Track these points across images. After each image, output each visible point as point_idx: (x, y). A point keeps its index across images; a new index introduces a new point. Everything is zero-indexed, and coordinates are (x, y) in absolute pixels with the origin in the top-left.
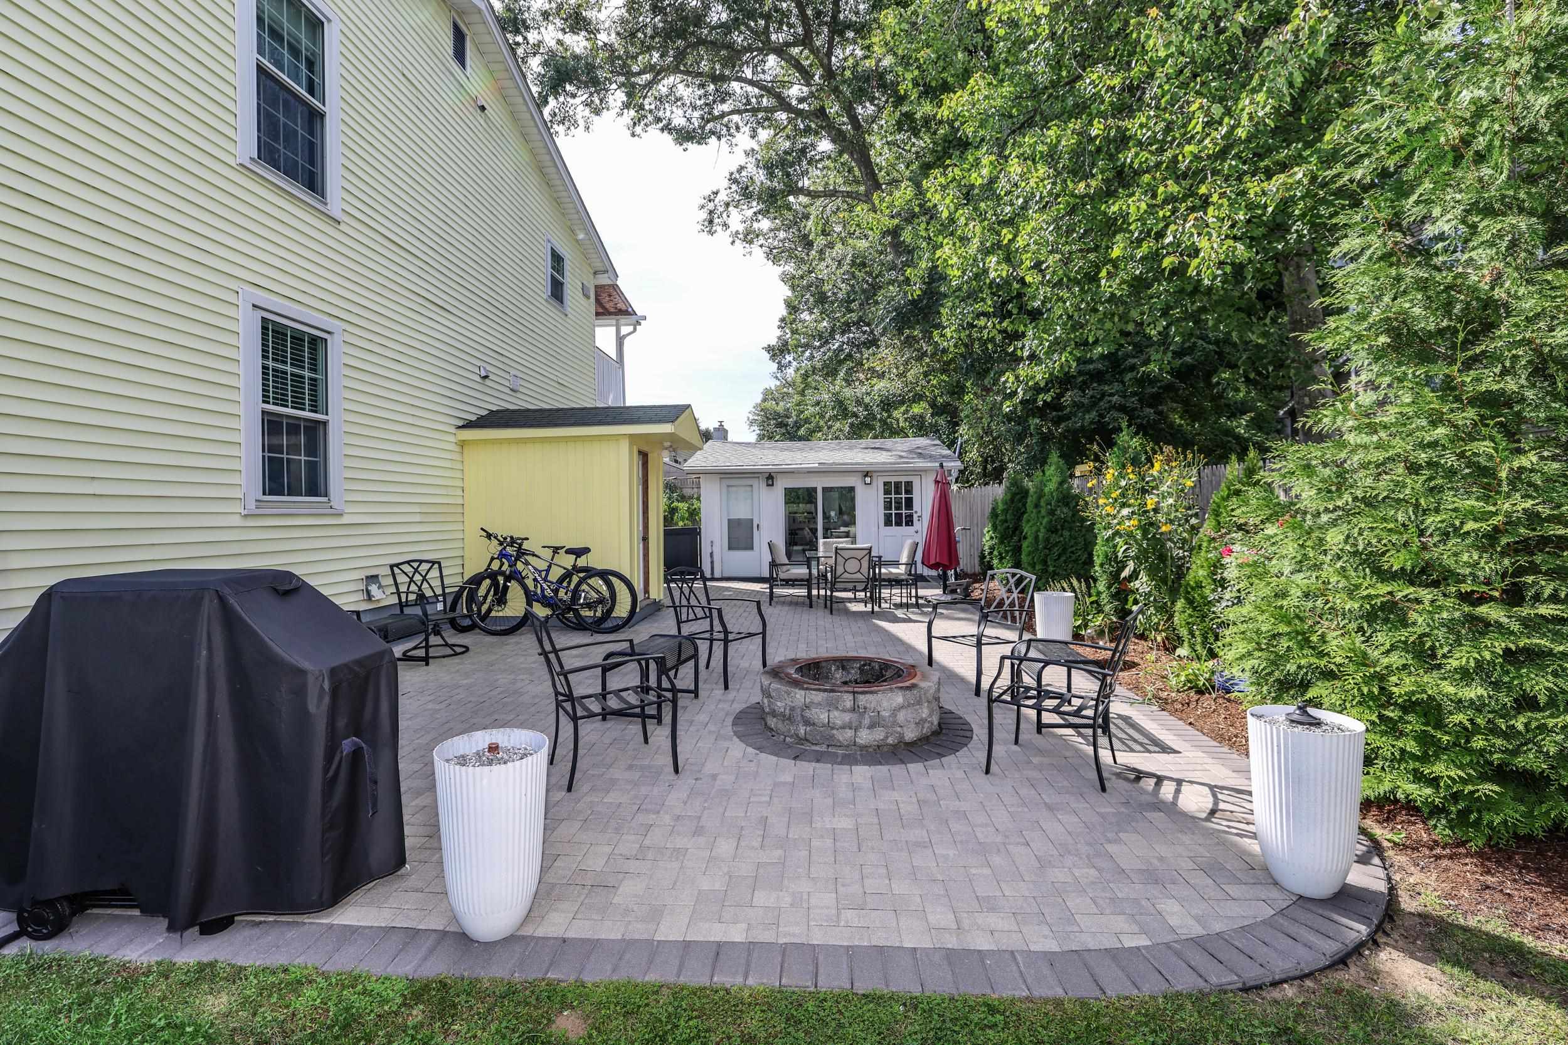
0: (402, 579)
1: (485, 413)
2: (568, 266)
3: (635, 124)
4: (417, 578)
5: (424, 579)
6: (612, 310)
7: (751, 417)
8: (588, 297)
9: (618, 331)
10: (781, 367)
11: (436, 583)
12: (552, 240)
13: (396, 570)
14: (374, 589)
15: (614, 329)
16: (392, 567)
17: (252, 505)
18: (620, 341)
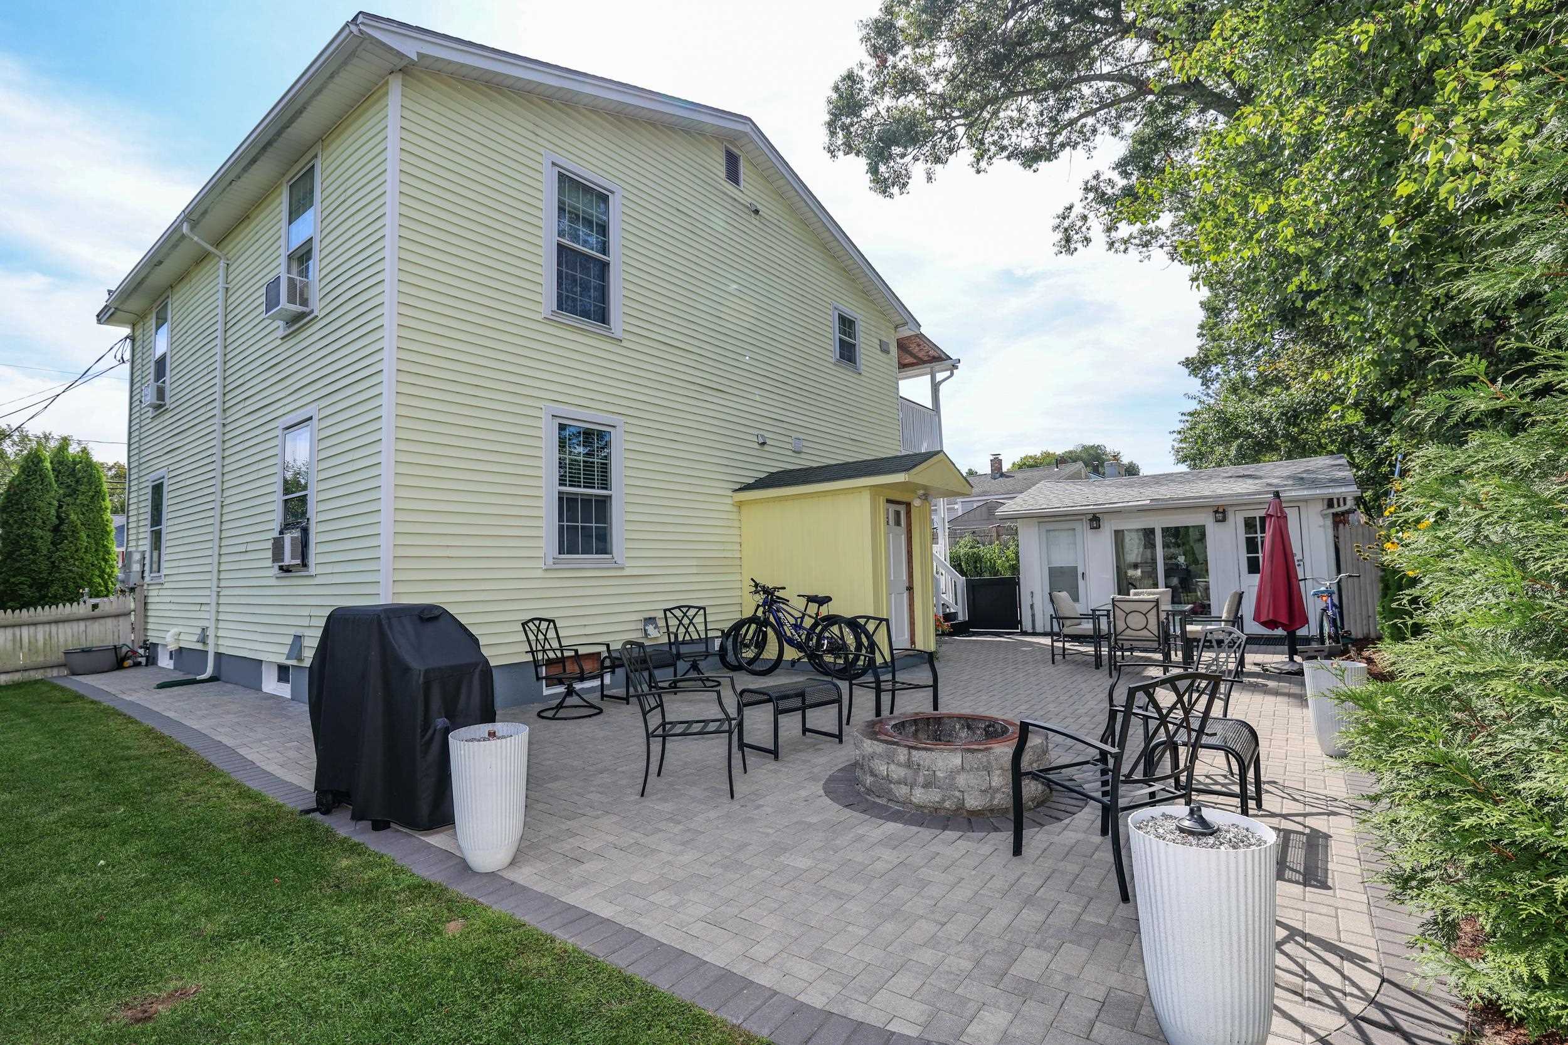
0: (673, 622)
1: (763, 475)
2: (860, 327)
3: (978, 160)
4: (686, 621)
5: (691, 622)
6: (926, 358)
7: (1177, 445)
8: (886, 352)
9: (933, 378)
10: (1206, 382)
11: (701, 628)
12: (841, 307)
13: (669, 614)
14: (650, 629)
15: (928, 377)
16: (665, 611)
17: (550, 562)
18: (935, 387)
